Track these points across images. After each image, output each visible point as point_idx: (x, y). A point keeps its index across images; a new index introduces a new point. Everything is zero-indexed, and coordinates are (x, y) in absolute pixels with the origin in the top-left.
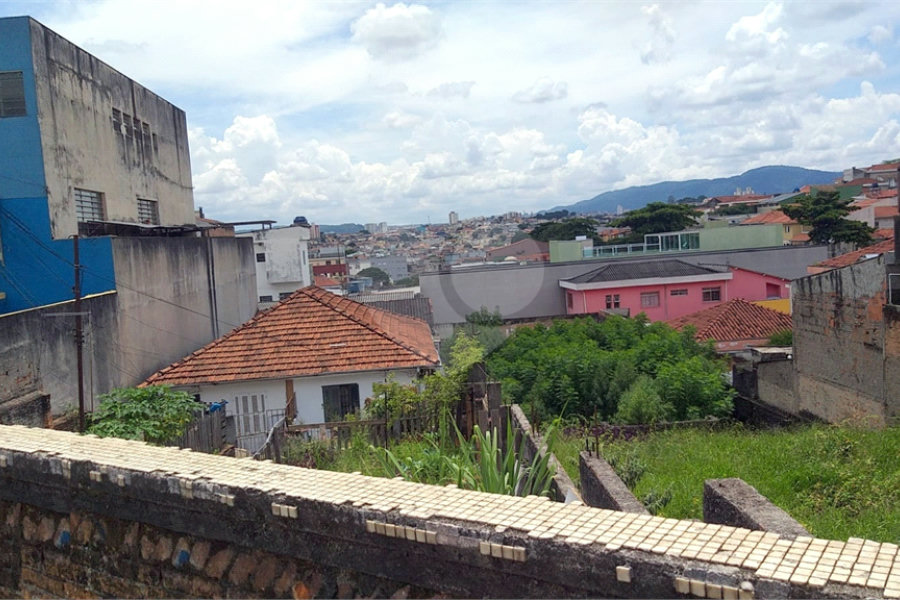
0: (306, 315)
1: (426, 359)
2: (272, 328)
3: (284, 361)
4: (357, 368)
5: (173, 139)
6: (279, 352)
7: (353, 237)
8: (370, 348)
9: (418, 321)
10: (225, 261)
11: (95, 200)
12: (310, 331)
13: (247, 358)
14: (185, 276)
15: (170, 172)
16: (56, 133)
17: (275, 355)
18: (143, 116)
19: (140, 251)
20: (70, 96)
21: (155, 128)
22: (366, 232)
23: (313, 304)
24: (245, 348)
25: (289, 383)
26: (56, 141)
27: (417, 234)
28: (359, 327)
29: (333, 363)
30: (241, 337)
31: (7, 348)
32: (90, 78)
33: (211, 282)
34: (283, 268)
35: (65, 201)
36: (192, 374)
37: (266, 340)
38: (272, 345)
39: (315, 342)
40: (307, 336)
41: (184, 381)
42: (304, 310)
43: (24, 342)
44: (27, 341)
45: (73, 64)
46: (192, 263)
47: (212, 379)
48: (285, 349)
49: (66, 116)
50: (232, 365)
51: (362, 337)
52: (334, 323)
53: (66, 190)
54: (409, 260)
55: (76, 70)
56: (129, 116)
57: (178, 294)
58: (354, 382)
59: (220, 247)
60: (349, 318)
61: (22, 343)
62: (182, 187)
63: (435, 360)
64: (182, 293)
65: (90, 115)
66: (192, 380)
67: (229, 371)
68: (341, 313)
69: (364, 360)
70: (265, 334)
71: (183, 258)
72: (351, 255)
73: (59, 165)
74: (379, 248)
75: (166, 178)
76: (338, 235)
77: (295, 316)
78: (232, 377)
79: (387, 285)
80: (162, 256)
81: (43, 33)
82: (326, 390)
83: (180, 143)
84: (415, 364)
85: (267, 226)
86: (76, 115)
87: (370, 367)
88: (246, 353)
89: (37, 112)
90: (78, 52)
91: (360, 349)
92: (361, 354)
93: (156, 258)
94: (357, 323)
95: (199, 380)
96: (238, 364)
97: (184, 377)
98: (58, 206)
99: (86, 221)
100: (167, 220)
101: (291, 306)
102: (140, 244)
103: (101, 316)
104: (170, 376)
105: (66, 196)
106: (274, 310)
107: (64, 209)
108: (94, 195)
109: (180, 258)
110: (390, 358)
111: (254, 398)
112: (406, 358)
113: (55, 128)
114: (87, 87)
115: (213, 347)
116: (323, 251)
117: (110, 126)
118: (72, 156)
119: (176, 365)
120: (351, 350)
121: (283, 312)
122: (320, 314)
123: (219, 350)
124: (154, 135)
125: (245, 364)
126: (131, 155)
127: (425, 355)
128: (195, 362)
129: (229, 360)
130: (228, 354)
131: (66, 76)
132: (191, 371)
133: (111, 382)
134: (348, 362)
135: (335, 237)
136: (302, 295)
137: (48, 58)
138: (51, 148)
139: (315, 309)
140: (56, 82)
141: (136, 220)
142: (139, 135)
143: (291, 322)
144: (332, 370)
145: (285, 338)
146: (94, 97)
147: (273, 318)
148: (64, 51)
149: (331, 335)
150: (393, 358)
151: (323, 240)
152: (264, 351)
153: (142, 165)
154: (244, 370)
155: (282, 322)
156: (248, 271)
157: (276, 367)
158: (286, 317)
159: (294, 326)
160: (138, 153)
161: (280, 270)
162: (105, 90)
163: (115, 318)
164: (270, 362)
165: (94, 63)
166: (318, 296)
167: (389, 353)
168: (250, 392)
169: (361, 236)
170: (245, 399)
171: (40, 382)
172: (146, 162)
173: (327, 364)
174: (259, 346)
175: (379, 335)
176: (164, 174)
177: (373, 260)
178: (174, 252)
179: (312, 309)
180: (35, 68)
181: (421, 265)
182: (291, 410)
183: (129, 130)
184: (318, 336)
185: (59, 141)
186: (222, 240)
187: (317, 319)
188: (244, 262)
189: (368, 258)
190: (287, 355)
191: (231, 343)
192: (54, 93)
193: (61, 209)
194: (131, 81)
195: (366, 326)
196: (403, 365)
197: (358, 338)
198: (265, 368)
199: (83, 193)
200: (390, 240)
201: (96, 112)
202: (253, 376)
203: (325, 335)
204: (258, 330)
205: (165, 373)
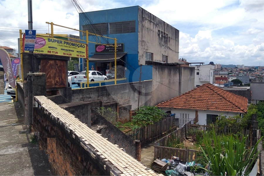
0: (205, 92)
1: (242, 110)
2: (194, 95)
3: (196, 105)
4: (218, 110)
5: (175, 38)
6: (194, 102)
7: (232, 69)
8: (224, 104)
9: (244, 98)
10: (185, 74)
11: (150, 55)
12: (205, 97)
13: (185, 103)
14: (172, 77)
15: (173, 48)
16: (142, 37)
17: (193, 103)
18: (167, 32)
19: (160, 70)
20: (147, 27)
21: (170, 35)
22: (237, 68)
23: (207, 89)
24: (185, 99)
25: (197, 112)
26: (142, 39)
27: (255, 69)
28: (221, 97)
29: (211, 108)
30: (184, 96)
31: (123, 92)
32: (153, 22)
33: (180, 80)
34: (204, 77)
35: (143, 55)
36: (169, 105)
37: (191, 98)
38: (193, 100)
39: (206, 100)
40: (204, 98)
41: (167, 107)
42: (204, 90)
43: (127, 91)
44: (128, 91)
45: (149, 18)
46: (175, 74)
47: (175, 107)
48: (197, 101)
49: (145, 32)
50: (181, 104)
51: (222, 101)
52: (213, 95)
53: (143, 52)
54: (251, 78)
55: (149, 20)
56: (163, 32)
57: (170, 82)
58: (217, 114)
59: (184, 70)
60: (218, 94)
61: (126, 91)
62: (176, 52)
63: (245, 112)
64: (171, 82)
65: (152, 32)
66: (169, 107)
67: (180, 106)
68: (216, 93)
69: (221, 108)
70: (191, 96)
71: (172, 73)
72: (230, 75)
73: (142, 45)
74: (240, 73)
75: (171, 50)
76: (227, 68)
77: (201, 92)
78: (180, 107)
79: (241, 85)
80: (166, 71)
81: (141, 10)
82: (208, 116)
83: (176, 39)
84: (238, 112)
85: (201, 64)
86: (148, 32)
87: (223, 111)
88: (185, 101)
89: (138, 32)
90: (150, 15)
91: (220, 104)
92: (220, 106)
93: (164, 72)
94: (221, 96)
95: (171, 107)
96: (182, 104)
97: (167, 105)
98: (141, 56)
99: (147, 61)
100: (170, 62)
101: (201, 89)
102: (160, 67)
103: (147, 86)
104: (164, 104)
105: (143, 54)
106: (195, 89)
107: (142, 57)
108: (151, 54)
109: (171, 72)
110: (230, 109)
111: (186, 114)
112: (235, 109)
113: (142, 36)
114: (152, 24)
115: (176, 98)
116: (221, 73)
117: (157, 35)
118: (146, 43)
119: (165, 102)
120: (217, 104)
121: (198, 90)
122: (209, 92)
123: (178, 99)
124: (169, 37)
125: (184, 104)
126: (162, 43)
127: (242, 109)
128: (171, 102)
129: (180, 102)
130: (180, 101)
131: (147, 21)
132: (169, 104)
133: (148, 104)
134: (216, 108)
135: (226, 69)
136: (205, 86)
137: (142, 17)
138: (141, 41)
139: (208, 90)
140: (144, 23)
141: (161, 61)
142: (165, 37)
143: (200, 93)
144: (210, 110)
145: (197, 98)
146: (153, 27)
147: (194, 92)
148: (147, 15)
149: (212, 99)
150: (231, 109)
151: (222, 69)
152: (190, 101)
153: (165, 46)
154: (184, 106)
155: (197, 93)
156: (192, 77)
157: (193, 106)
158: (198, 92)
159: (200, 95)
160: (164, 42)
161: (203, 78)
162: (157, 25)
163: (151, 87)
164: (192, 105)
165: (154, 18)
166: (210, 86)
167: (230, 107)
168: (185, 112)
169: (234, 69)
170: (183, 114)
171: (130, 102)
172: (166, 45)
173: (209, 107)
174: (189, 100)
175: (227, 101)
176: (171, 48)
177: (237, 77)
178: (170, 70)
179: (207, 90)
180: (139, 19)
181: (255, 80)
182: (196, 120)
183: (162, 36)
184: (208, 99)
185: (143, 39)
186: (185, 68)
187: (208, 94)
188: (191, 74)
189: (236, 76)
190: (197, 103)
191: (181, 98)
192: (143, 26)
193: (141, 57)
194: (164, 22)
195: (224, 98)
196: (234, 111)
197: (220, 101)
198: (190, 106)
199: (148, 53)
200: (245, 71)
201: (153, 31)
202: (186, 108)
203: (210, 99)
204: (190, 95)
205: (163, 104)
